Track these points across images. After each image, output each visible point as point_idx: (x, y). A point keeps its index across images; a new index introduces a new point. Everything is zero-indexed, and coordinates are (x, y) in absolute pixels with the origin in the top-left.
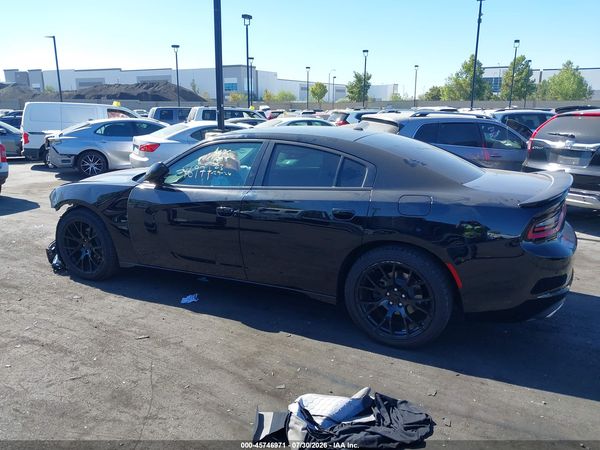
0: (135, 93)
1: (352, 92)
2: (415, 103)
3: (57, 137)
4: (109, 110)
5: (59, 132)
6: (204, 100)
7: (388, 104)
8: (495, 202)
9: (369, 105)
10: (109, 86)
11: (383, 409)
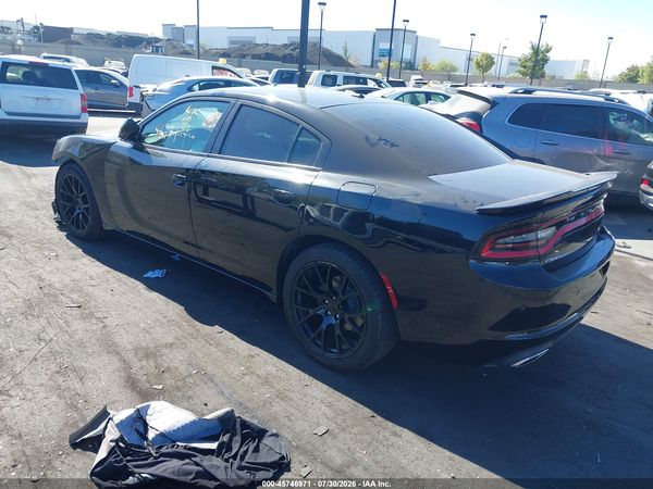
0: (280, 54)
1: (524, 67)
2: (603, 84)
3: (150, 92)
4: (214, 68)
5: (154, 86)
6: (352, 66)
7: (569, 82)
8: (449, 202)
9: (544, 83)
10: (258, 45)
11: (238, 438)
